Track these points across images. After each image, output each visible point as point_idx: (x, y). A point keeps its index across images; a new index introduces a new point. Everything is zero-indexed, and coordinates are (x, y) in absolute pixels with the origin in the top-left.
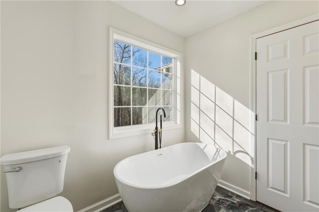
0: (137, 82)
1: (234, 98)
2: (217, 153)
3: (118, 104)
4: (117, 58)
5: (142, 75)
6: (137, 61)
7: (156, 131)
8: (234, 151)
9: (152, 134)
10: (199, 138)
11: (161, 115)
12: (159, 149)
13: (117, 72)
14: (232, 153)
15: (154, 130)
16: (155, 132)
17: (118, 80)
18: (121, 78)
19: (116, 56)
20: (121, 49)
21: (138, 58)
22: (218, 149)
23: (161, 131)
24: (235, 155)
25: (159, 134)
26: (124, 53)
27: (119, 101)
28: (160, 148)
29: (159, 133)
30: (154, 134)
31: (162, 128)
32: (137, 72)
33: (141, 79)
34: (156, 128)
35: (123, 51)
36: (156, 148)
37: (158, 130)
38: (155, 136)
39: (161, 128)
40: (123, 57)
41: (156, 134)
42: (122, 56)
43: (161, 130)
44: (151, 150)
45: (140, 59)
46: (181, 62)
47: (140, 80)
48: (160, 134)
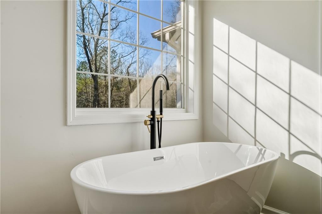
0: (124, 71)
1: (291, 60)
2: (261, 156)
3: (93, 105)
4: (92, 31)
5: (131, 59)
6: (124, 37)
7: (152, 117)
8: (292, 152)
9: (145, 123)
10: (226, 136)
11: (161, 91)
12: (157, 149)
13: (91, 54)
14: (287, 157)
15: (148, 117)
16: (150, 119)
17: (93, 67)
18: (98, 64)
19: (90, 29)
20: (98, 17)
21: (125, 32)
22: (262, 149)
23: (161, 119)
24: (292, 160)
25: (157, 123)
26: (103, 23)
27: (94, 99)
28: (160, 147)
29: (158, 121)
30: (149, 123)
31: (163, 113)
32: (123, 54)
33: (130, 65)
34: (153, 113)
35: (102, 19)
36: (153, 146)
37: (156, 117)
38: (150, 126)
39: (161, 114)
40: (101, 30)
41: (152, 122)
42: (99, 28)
43: (161, 116)
44: (143, 149)
45: (129, 33)
46: (195, 7)
47: (129, 67)
48: (160, 123)
